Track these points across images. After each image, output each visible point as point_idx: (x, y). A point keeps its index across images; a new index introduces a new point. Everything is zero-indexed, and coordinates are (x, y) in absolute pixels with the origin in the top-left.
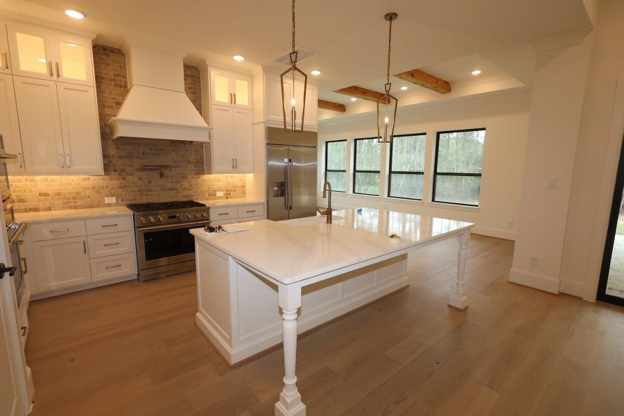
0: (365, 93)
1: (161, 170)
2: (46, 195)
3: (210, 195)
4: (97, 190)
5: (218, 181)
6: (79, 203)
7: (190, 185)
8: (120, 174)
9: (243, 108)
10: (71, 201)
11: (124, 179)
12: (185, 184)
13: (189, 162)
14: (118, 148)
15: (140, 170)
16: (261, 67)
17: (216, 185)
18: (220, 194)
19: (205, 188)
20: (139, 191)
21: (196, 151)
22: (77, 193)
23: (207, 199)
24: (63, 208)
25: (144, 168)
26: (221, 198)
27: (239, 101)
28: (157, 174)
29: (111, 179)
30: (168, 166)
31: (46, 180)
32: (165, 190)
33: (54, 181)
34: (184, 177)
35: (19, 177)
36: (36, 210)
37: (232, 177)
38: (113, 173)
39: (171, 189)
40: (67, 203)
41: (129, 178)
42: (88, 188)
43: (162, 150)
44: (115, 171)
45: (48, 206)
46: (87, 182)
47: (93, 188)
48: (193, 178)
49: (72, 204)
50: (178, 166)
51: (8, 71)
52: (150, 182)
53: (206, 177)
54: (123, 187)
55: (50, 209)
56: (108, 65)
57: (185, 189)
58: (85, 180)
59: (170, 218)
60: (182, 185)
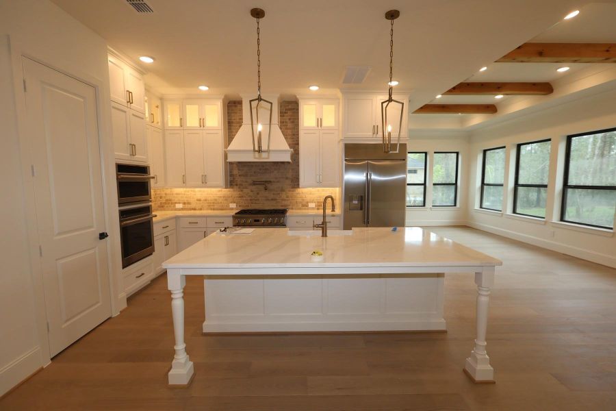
0: (499, 88)
1: (265, 184)
2: (200, 200)
3: (303, 206)
4: (226, 198)
5: (311, 194)
6: (215, 207)
7: (287, 197)
8: (239, 188)
9: (329, 129)
10: (212, 205)
11: (242, 191)
12: (284, 196)
13: (287, 178)
14: (239, 170)
15: (250, 185)
16: (339, 90)
17: (309, 197)
18: (312, 205)
19: (299, 200)
20: (251, 200)
21: (293, 169)
22: (216, 200)
23: (300, 209)
24: (207, 209)
25: (254, 183)
26: (313, 208)
27: (324, 124)
28: (262, 187)
29: (234, 191)
30: (270, 182)
31: (200, 191)
32: (268, 200)
33: (204, 192)
34: (282, 190)
35: (188, 189)
36: (195, 209)
37: (323, 190)
38: (235, 187)
39: (272, 199)
40: (209, 206)
41: (245, 190)
42: (221, 197)
43: (266, 169)
44: (237, 185)
45: (200, 207)
46: (220, 193)
47: (224, 197)
48: (290, 191)
49: (212, 207)
50: (278, 182)
51: (181, 129)
52: (258, 194)
53: (300, 190)
54: (240, 197)
55: (201, 209)
56: (236, 113)
57: (283, 200)
58: (219, 191)
59: (255, 221)
60: (281, 197)
